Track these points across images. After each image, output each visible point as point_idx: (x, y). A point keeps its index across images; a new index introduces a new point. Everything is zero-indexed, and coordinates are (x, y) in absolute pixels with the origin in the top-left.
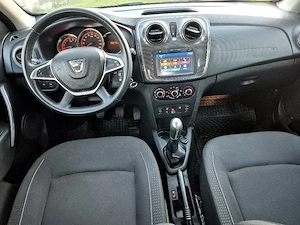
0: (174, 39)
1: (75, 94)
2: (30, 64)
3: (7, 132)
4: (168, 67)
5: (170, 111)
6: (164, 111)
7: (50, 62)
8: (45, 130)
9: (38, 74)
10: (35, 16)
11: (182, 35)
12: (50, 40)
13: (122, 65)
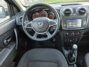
0: (74, 14)
1: (38, 33)
2: (25, 23)
3: (15, 44)
4: (71, 25)
5: (69, 40)
6: (67, 40)
7: (31, 22)
8: (26, 43)
9: (27, 26)
10: (26, 7)
11: (78, 13)
12: (30, 14)
13: (56, 24)
